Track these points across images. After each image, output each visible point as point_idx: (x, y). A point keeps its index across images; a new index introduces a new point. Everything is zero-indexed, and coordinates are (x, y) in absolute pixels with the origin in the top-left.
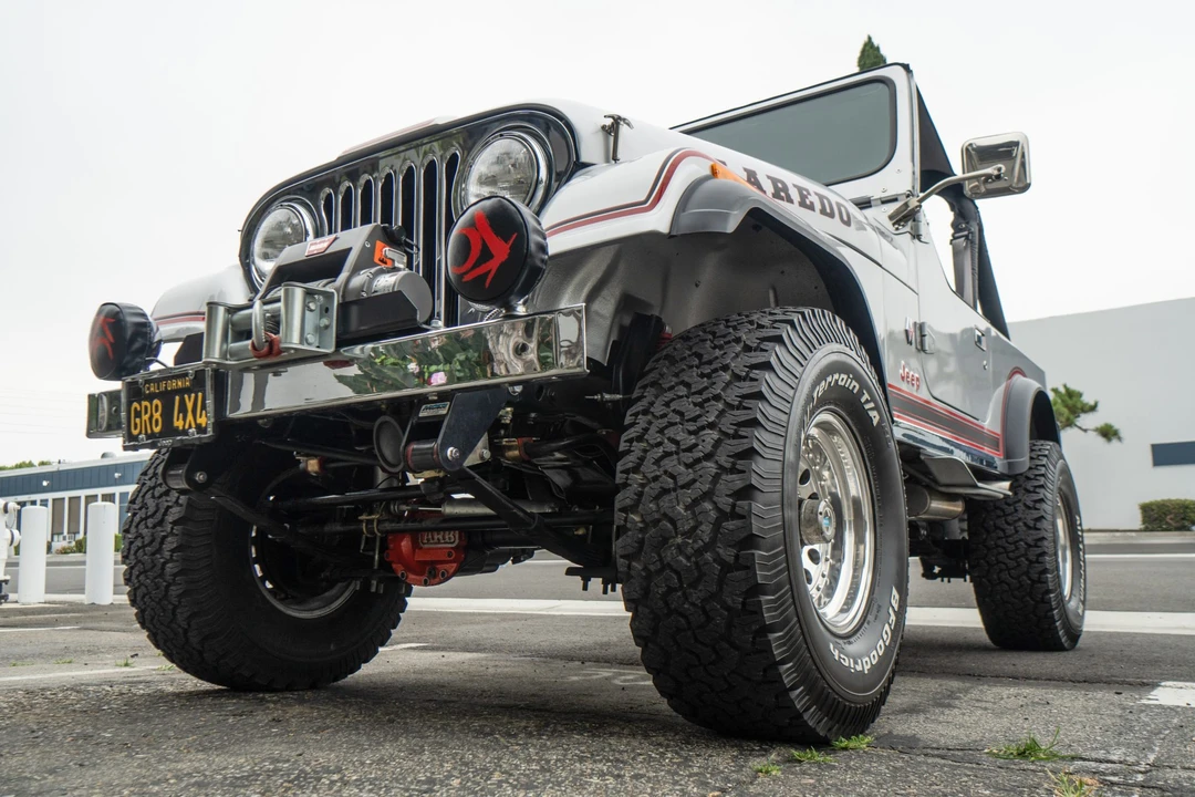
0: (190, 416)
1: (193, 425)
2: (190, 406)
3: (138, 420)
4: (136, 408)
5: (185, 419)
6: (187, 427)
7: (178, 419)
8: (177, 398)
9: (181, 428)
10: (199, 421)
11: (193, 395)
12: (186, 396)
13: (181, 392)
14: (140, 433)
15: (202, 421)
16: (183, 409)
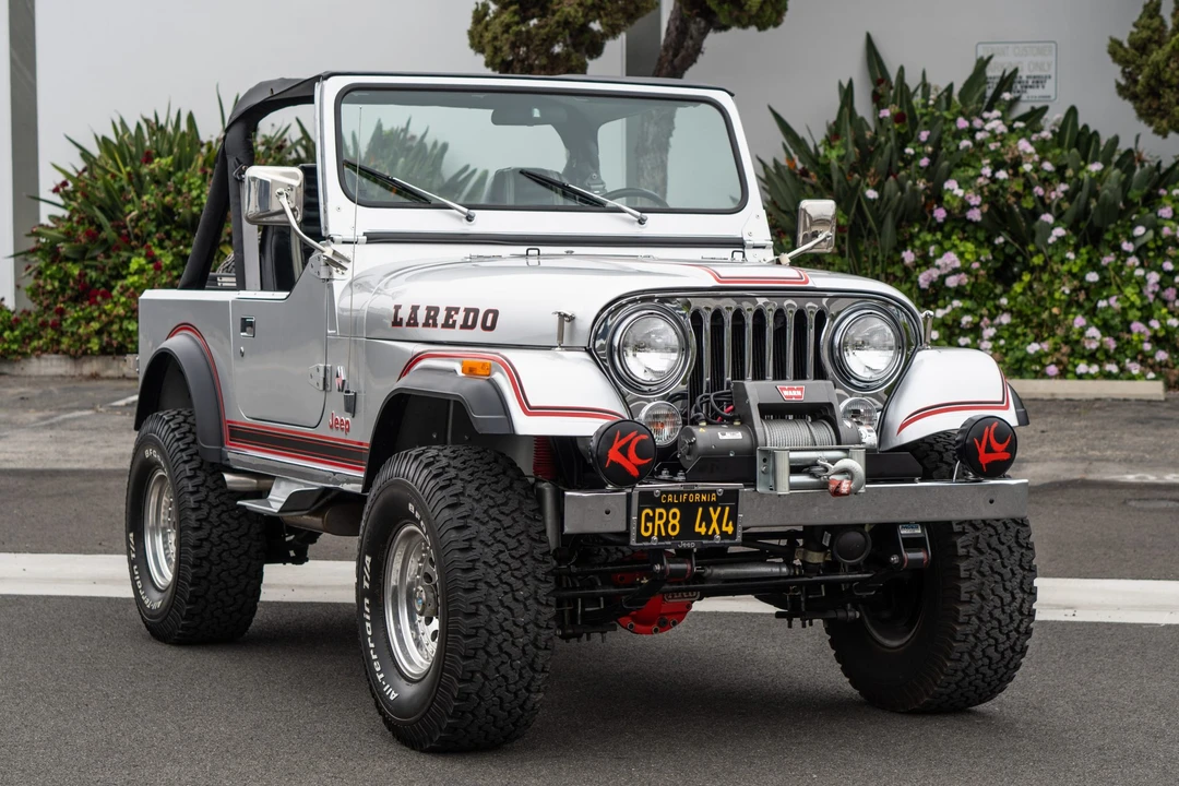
0: (714, 525)
1: (718, 532)
2: (715, 517)
3: (650, 525)
4: (647, 514)
5: (708, 527)
6: (710, 533)
7: (700, 526)
8: (700, 509)
9: (703, 533)
10: (724, 529)
11: (719, 509)
12: (711, 509)
13: (706, 505)
14: (653, 534)
15: (730, 529)
16: (707, 519)
